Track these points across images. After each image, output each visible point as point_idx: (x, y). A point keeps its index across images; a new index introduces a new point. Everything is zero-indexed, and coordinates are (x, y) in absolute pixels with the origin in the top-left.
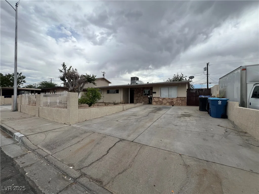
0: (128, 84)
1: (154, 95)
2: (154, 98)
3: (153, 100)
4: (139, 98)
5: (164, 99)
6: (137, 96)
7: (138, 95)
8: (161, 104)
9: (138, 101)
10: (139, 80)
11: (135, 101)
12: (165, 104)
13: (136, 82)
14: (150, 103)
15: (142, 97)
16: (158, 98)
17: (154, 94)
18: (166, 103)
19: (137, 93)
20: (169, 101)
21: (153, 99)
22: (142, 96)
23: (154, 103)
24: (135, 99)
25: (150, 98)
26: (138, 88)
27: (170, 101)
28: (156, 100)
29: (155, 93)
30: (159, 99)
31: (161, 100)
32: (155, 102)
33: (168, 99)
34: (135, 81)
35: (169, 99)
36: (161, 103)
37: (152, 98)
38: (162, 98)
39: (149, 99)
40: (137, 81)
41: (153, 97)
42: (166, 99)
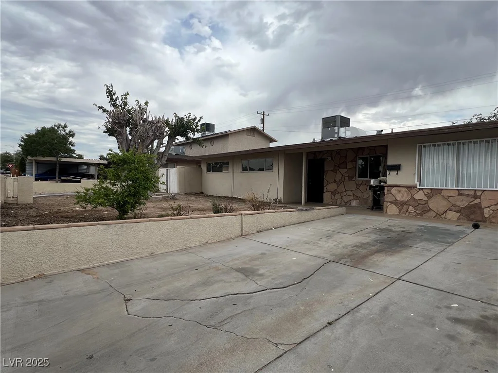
0: (314, 140)
1: (392, 178)
2: (394, 190)
3: (388, 198)
4: (342, 188)
5: (434, 193)
6: (335, 181)
7: (338, 177)
8: (421, 214)
9: (338, 196)
10: (351, 126)
11: (327, 196)
12: (439, 216)
13: (338, 133)
14: (377, 206)
15: (351, 185)
16: (410, 188)
17: (393, 173)
18: (444, 209)
19: (334, 171)
20: (458, 203)
21: (389, 193)
22: (351, 178)
23: (392, 209)
24: (329, 188)
25: (376, 187)
26: (338, 152)
27: (463, 202)
28: (399, 197)
29: (397, 168)
30: (413, 191)
31: (419, 196)
32: (395, 202)
33: (452, 193)
34: (336, 129)
35: (460, 193)
36: (422, 210)
37: (382, 188)
38: (426, 191)
39: (375, 192)
40: (342, 130)
41: (389, 183)
42: (443, 193)
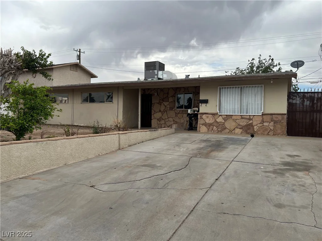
0: (139, 79)
1: (203, 108)
2: (204, 116)
3: (200, 121)
4: (165, 116)
5: (228, 117)
6: (160, 111)
7: (163, 108)
8: (221, 131)
9: (163, 122)
10: (165, 70)
11: (154, 122)
12: (231, 132)
13: (157, 75)
14: (192, 127)
15: (172, 113)
16: (213, 114)
17: (204, 105)
18: (234, 128)
19: (160, 103)
20: (241, 124)
21: (201, 118)
22: (171, 109)
23: (203, 129)
24: (156, 116)
25: (192, 114)
26: (162, 90)
27: (243, 123)
28: (208, 121)
29: (206, 102)
30: (216, 116)
31: (220, 120)
32: (205, 124)
33: (238, 117)
34: (156, 71)
35: (242, 117)
36: (221, 128)
37: (197, 115)
38: (223, 117)
39: (190, 118)
40: (160, 73)
41: (201, 111)
42: (234, 117)
